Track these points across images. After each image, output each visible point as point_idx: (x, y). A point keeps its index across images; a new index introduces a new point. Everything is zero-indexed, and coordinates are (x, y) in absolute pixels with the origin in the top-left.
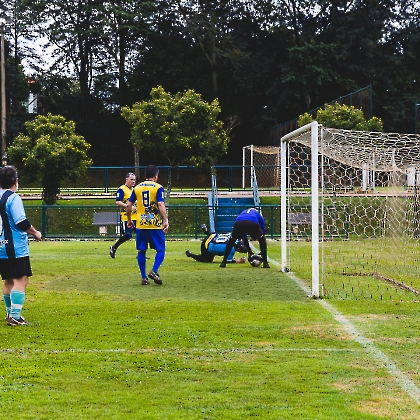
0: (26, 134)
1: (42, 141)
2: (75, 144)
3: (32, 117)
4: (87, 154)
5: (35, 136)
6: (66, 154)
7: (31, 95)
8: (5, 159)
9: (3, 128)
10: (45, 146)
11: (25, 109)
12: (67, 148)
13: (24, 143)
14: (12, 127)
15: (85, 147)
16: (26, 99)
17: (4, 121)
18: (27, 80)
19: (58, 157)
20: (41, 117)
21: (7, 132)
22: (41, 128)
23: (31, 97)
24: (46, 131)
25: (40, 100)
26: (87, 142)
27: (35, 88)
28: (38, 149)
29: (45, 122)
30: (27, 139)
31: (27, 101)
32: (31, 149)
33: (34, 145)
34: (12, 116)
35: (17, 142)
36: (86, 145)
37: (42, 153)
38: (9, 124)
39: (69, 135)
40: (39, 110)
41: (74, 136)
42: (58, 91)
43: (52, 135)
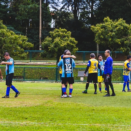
0: (50, 37)
1: (57, 40)
2: (71, 42)
3: (52, 29)
4: (76, 46)
5: (54, 38)
6: (67, 46)
7: (53, 20)
8: (40, 48)
9: (40, 34)
10: (58, 42)
11: (49, 26)
12: (67, 43)
13: (49, 41)
14: (44, 34)
15: (75, 43)
16: (50, 21)
17: (40, 31)
18: (51, 13)
19: (63, 47)
20: (56, 29)
21: (42, 36)
22: (57, 34)
23: (53, 21)
24: (59, 36)
25: (56, 22)
26: (76, 40)
27: (54, 17)
28: (55, 43)
29: (58, 32)
30: (50, 39)
31: (51, 23)
32: (52, 43)
33: (53, 41)
34: (44, 29)
35: (46, 40)
36: (75, 42)
37: (57, 45)
38: (43, 32)
39: (68, 37)
40: (56, 27)
41: (70, 38)
42: (64, 18)
43: (61, 37)
